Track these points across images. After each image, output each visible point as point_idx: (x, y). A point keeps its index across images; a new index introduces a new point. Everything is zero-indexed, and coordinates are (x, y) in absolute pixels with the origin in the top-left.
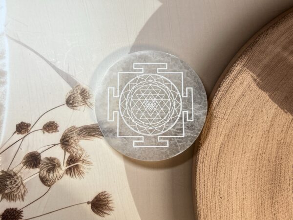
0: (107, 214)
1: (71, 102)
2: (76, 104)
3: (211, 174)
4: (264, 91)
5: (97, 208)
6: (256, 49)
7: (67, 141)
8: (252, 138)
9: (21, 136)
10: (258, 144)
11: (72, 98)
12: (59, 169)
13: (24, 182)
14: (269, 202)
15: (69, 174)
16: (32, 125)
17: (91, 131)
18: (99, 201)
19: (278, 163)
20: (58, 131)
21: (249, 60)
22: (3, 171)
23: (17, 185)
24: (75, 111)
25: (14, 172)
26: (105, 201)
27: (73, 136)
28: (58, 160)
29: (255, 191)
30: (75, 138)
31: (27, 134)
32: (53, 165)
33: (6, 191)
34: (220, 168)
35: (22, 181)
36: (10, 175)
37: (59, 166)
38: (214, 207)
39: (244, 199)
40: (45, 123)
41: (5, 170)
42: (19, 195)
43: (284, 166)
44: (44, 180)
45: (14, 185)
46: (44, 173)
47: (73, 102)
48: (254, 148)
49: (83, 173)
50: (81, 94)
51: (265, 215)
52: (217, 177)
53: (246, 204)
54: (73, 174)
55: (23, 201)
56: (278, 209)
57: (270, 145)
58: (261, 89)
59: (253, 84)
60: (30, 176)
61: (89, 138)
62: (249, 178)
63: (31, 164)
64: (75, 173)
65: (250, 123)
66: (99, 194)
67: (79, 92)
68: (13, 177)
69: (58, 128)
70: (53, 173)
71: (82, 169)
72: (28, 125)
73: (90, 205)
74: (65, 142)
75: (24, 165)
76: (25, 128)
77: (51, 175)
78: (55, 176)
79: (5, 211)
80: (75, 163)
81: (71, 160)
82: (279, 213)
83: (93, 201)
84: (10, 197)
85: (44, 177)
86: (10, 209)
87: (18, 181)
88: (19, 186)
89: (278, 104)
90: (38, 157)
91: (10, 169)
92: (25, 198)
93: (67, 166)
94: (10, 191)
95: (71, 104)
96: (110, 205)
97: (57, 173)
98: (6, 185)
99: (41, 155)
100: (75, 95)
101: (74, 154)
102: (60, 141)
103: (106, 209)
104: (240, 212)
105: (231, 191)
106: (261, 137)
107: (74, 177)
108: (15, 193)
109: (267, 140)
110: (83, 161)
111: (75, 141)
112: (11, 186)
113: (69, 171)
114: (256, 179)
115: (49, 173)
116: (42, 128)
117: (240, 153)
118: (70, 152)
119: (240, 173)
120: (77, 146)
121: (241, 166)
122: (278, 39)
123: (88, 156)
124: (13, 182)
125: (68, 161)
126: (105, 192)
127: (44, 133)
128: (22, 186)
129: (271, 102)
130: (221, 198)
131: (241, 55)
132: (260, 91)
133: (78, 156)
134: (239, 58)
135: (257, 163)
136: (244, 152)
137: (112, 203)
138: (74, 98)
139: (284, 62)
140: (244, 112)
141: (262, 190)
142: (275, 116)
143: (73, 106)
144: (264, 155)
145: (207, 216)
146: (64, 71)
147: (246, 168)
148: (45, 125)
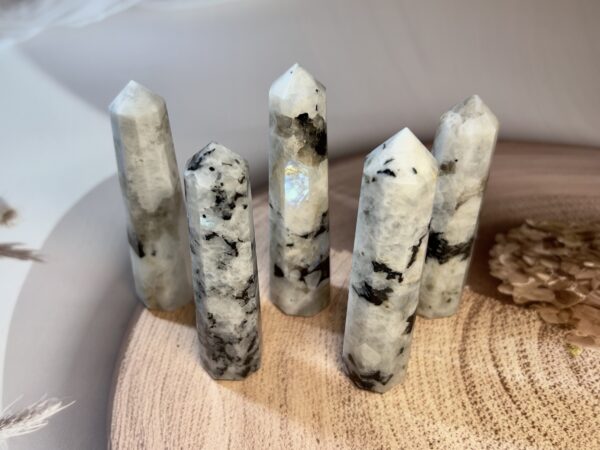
14: (275, 358)
38: (160, 359)
51: (262, 380)
56: (292, 371)
82: (292, 378)
145: (138, 373)
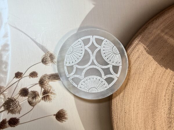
0: (64, 121)
1: (44, 61)
2: (47, 62)
3: (120, 100)
4: (150, 55)
5: (58, 118)
6: (147, 31)
7: (43, 82)
8: (143, 80)
9: (17, 79)
10: (146, 84)
11: (45, 59)
12: (38, 97)
13: (20, 104)
14: (151, 115)
15: (44, 100)
16: (23, 74)
17: (55, 77)
18: (60, 114)
19: (157, 94)
20: (38, 77)
21: (142, 37)
22: (8, 98)
23: (16, 106)
24: (47, 66)
25: (14, 99)
26: (63, 114)
27: (45, 79)
28: (38, 92)
29: (144, 109)
30: (47, 81)
31: (21, 78)
32: (35, 95)
33: (11, 109)
34: (125, 97)
35: (19, 103)
36: (12, 100)
37: (38, 95)
38: (122, 117)
39: (137, 113)
40: (31, 72)
41: (10, 98)
42: (17, 111)
43: (160, 96)
44: (30, 103)
45: (15, 106)
46: (31, 99)
47: (45, 61)
48: (144, 86)
49: (51, 99)
50: (50, 56)
51: (149, 122)
52: (124, 102)
53: (139, 116)
54: (46, 100)
55: (20, 114)
56: (156, 119)
57: (152, 85)
58: (148, 54)
59: (144, 51)
60: (23, 101)
61: (54, 81)
62: (140, 102)
63: (23, 95)
64: (47, 99)
65: (142, 73)
66: (60, 111)
67: (49, 55)
68: (14, 101)
69: (38, 75)
70: (35, 99)
71: (50, 97)
72: (21, 74)
73: (55, 116)
74: (41, 83)
75: (20, 95)
76: (20, 75)
77: (34, 100)
78: (36, 101)
79: (10, 119)
80: (47, 94)
81: (45, 92)
82: (156, 121)
83: (56, 114)
84: (12, 112)
85: (31, 101)
86: (13, 118)
87: (17, 104)
88: (17, 106)
89: (157, 62)
90: (27, 91)
91: (12, 97)
92: (21, 112)
93: (42, 96)
94: (12, 108)
95: (44, 62)
96: (66, 116)
97: (37, 99)
98: (10, 106)
99: (29, 89)
100: (47, 57)
101: (46, 89)
102: (39, 82)
103: (64, 118)
104: (135, 120)
105: (130, 109)
106: (148, 80)
107: (46, 101)
108: (15, 110)
109: (151, 82)
110: (51, 93)
111: (47, 82)
112: (13, 106)
113: (43, 98)
114: (144, 102)
115: (33, 99)
116: (29, 75)
117: (136, 89)
118: (44, 88)
119: (136, 99)
120: (48, 85)
121: (136, 96)
122: (159, 26)
123: (54, 90)
124: (14, 104)
125: (43, 93)
126: (63, 109)
127: (30, 78)
128: (19, 106)
129: (154, 61)
130: (125, 113)
131: (138, 35)
132: (148, 55)
133: (49, 90)
134: (137, 36)
135: (145, 94)
136: (138, 88)
137: (67, 115)
138: (46, 59)
139: (162, 39)
140: (139, 67)
141: (148, 109)
142: (156, 69)
143: (45, 63)
144: (149, 90)
146: (40, 44)
147: (139, 97)
148: (31, 73)
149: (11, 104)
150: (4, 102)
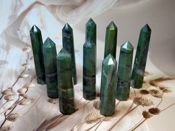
13: (148, 99)
22: (134, 98)
23: (145, 101)
37: (158, 91)
41: (135, 97)
44: (156, 96)
54: (167, 92)
55: (154, 105)
63: (145, 93)
75: (142, 94)
77: (158, 94)
78: (160, 94)
80: (164, 89)
90: (146, 91)
92: (153, 103)
94: (144, 103)
101: (161, 87)
102: (150, 85)
108: (147, 103)
115: (156, 94)
128: (148, 101)
149: (140, 101)
150: (133, 101)
